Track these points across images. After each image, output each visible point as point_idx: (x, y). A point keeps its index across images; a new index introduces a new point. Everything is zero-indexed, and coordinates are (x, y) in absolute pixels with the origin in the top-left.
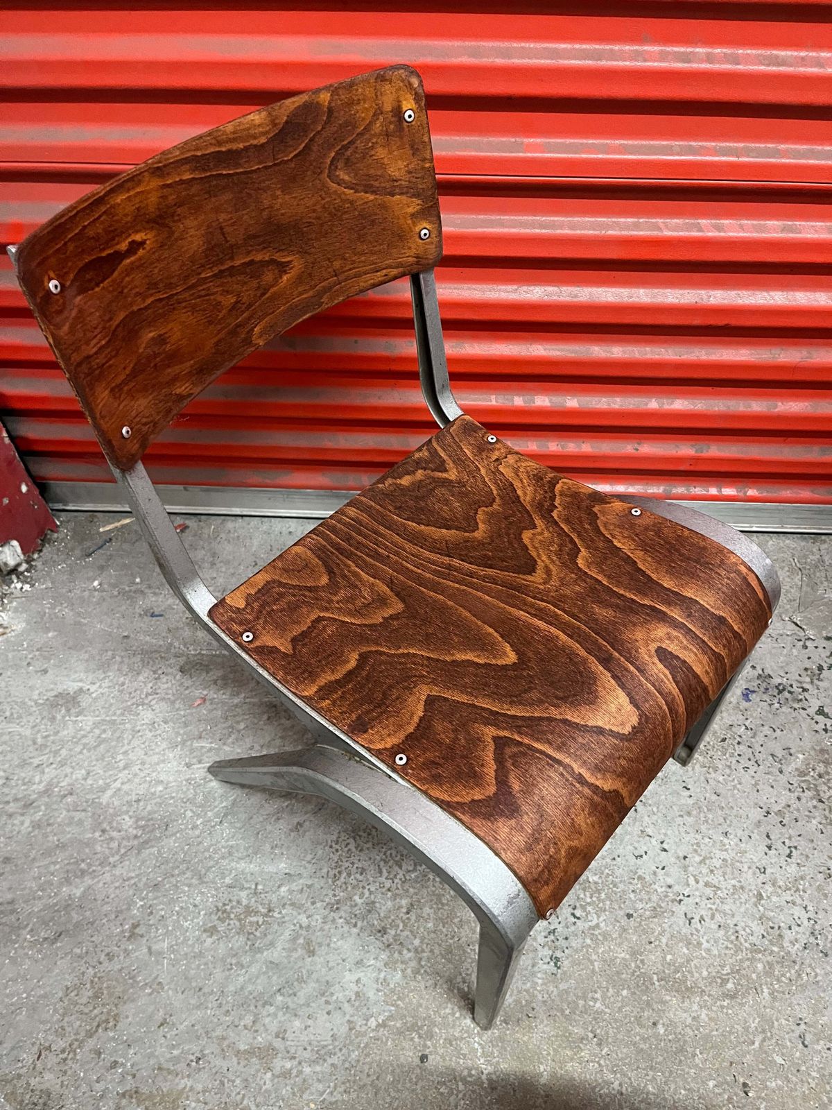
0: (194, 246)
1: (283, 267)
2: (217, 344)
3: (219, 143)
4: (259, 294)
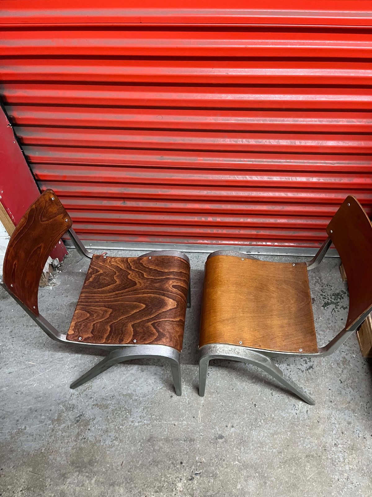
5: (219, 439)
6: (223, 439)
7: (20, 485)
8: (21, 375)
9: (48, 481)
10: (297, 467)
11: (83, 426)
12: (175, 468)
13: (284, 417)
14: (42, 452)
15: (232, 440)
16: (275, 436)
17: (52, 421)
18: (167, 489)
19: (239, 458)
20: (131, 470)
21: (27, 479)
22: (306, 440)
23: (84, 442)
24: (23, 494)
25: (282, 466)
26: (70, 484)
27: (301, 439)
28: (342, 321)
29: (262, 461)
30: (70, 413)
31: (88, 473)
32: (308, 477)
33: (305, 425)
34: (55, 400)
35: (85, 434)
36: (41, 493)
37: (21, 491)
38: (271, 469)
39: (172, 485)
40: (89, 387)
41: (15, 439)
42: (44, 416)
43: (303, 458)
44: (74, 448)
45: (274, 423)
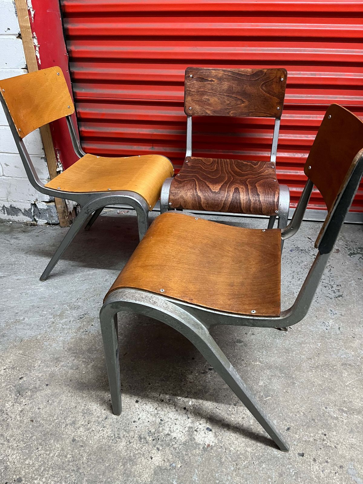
0: (225, 88)
1: (243, 102)
2: (221, 109)
3: (239, 71)
4: (235, 104)
5: (237, 342)
6: (242, 344)
7: (5, 364)
8: (30, 281)
9: (38, 362)
10: (331, 373)
11: (86, 322)
12: (186, 362)
13: (313, 331)
14: (37, 339)
15: (253, 344)
17: (54, 316)
18: (175, 379)
19: (261, 360)
20: (135, 360)
21: (14, 360)
22: (341, 351)
23: (86, 334)
24: (6, 372)
25: (313, 371)
26: (63, 366)
27: (335, 349)
29: (289, 364)
30: (74, 311)
31: (86, 359)
32: (347, 382)
33: (337, 338)
34: (60, 302)
35: (87, 328)
36: (28, 372)
37: (5, 369)
38: (300, 372)
39: (182, 376)
41: (10, 327)
42: (46, 311)
43: (338, 366)
44: (74, 338)
45: (300, 334)
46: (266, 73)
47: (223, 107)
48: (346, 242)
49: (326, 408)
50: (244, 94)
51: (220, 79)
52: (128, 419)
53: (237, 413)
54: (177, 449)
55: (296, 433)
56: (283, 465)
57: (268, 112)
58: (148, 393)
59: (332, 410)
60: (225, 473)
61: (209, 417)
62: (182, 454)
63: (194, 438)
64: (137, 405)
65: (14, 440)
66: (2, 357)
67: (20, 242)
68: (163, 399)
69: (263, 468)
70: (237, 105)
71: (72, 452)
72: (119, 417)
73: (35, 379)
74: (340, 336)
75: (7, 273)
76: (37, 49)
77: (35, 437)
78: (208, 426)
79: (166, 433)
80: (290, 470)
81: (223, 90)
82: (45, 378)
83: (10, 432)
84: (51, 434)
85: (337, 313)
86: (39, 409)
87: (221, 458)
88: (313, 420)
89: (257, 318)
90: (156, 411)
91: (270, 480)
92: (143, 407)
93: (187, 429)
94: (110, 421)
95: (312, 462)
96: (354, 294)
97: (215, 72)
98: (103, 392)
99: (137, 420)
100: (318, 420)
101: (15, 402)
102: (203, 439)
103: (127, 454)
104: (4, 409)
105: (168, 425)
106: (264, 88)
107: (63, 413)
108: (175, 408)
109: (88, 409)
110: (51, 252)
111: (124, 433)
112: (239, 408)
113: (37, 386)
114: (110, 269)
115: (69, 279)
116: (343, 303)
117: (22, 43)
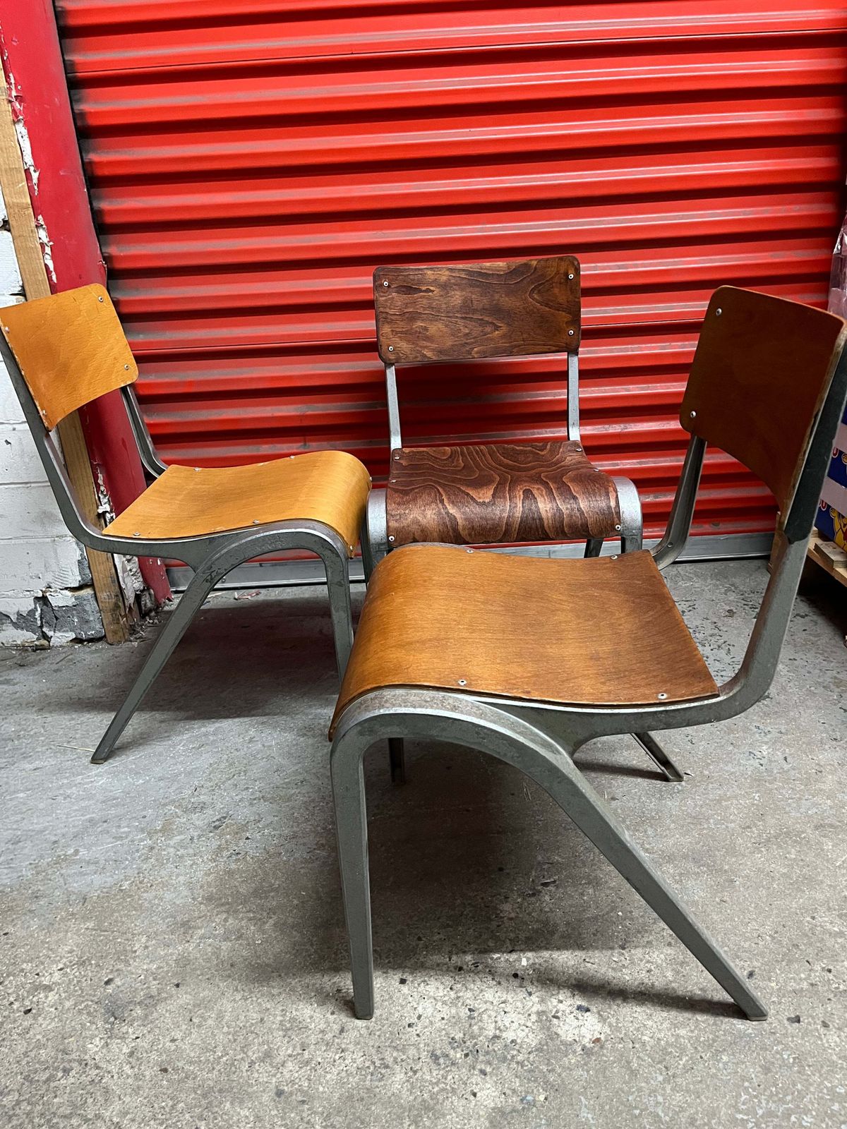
0: (456, 303)
1: (497, 328)
2: (453, 345)
3: (482, 269)
4: (481, 334)
7: (58, 958)
8: (67, 769)
9: (139, 940)
10: (800, 848)
11: (229, 834)
12: (487, 879)
13: (734, 773)
14: (122, 890)
16: (724, 803)
17: (149, 833)
18: (473, 918)
21: (78, 945)
22: (804, 801)
23: (237, 860)
24: (65, 975)
25: (763, 849)
26: (205, 938)
27: (791, 801)
28: (806, 632)
29: (709, 845)
30: (194, 817)
31: (254, 912)
33: (789, 779)
34: (154, 801)
35: (238, 847)
36: (121, 966)
37: (61, 969)
38: (736, 856)
39: (487, 909)
40: (240, 773)
41: (47, 874)
42: (128, 827)
43: (809, 831)
44: (212, 873)
45: (712, 784)
46: (536, 268)
47: (455, 341)
48: (742, 595)
49: (813, 918)
50: (496, 311)
51: (445, 287)
52: (394, 1023)
53: (632, 963)
54: (526, 1063)
55: (769, 980)
56: (764, 1049)
57: (551, 343)
58: (422, 959)
59: (826, 919)
60: (647, 1092)
61: (574, 982)
62: (541, 1071)
63: (556, 1033)
64: (405, 989)
65: (133, 1120)
66: (48, 943)
67: (17, 688)
68: (459, 964)
69: (725, 1064)
70: (485, 335)
71: (283, 1118)
72: (371, 1023)
73: (142, 977)
74: (793, 772)
75: (5, 760)
76: (48, 250)
77: (182, 1105)
78: (579, 1003)
79: (491, 1034)
80: (782, 1055)
81: (453, 307)
82: (168, 972)
83: (117, 1106)
84: (220, 1091)
85: (771, 730)
86: (173, 1041)
87: (628, 1062)
88: (796, 946)
89: (673, 707)
90: (452, 993)
91: (746, 1084)
92: (420, 989)
93: (534, 1017)
94: (352, 1035)
95: (822, 1030)
96: (791, 690)
97: (433, 274)
98: (318, 975)
99: (414, 1020)
100: (805, 944)
101: (109, 1037)
102: (576, 1032)
103: (416, 1098)
104: (86, 1057)
105: (490, 1016)
106: (536, 296)
107: (235, 1040)
108: (493, 979)
109: (293, 1020)
110: (100, 700)
111: (395, 1054)
112: (633, 952)
113: (154, 992)
114: (253, 716)
115: (161, 750)
116: (776, 709)
117: (12, 240)
